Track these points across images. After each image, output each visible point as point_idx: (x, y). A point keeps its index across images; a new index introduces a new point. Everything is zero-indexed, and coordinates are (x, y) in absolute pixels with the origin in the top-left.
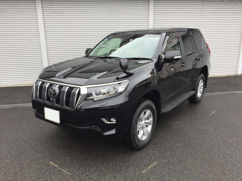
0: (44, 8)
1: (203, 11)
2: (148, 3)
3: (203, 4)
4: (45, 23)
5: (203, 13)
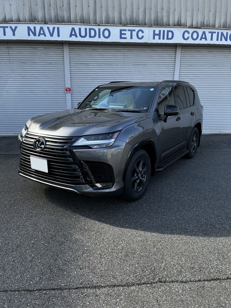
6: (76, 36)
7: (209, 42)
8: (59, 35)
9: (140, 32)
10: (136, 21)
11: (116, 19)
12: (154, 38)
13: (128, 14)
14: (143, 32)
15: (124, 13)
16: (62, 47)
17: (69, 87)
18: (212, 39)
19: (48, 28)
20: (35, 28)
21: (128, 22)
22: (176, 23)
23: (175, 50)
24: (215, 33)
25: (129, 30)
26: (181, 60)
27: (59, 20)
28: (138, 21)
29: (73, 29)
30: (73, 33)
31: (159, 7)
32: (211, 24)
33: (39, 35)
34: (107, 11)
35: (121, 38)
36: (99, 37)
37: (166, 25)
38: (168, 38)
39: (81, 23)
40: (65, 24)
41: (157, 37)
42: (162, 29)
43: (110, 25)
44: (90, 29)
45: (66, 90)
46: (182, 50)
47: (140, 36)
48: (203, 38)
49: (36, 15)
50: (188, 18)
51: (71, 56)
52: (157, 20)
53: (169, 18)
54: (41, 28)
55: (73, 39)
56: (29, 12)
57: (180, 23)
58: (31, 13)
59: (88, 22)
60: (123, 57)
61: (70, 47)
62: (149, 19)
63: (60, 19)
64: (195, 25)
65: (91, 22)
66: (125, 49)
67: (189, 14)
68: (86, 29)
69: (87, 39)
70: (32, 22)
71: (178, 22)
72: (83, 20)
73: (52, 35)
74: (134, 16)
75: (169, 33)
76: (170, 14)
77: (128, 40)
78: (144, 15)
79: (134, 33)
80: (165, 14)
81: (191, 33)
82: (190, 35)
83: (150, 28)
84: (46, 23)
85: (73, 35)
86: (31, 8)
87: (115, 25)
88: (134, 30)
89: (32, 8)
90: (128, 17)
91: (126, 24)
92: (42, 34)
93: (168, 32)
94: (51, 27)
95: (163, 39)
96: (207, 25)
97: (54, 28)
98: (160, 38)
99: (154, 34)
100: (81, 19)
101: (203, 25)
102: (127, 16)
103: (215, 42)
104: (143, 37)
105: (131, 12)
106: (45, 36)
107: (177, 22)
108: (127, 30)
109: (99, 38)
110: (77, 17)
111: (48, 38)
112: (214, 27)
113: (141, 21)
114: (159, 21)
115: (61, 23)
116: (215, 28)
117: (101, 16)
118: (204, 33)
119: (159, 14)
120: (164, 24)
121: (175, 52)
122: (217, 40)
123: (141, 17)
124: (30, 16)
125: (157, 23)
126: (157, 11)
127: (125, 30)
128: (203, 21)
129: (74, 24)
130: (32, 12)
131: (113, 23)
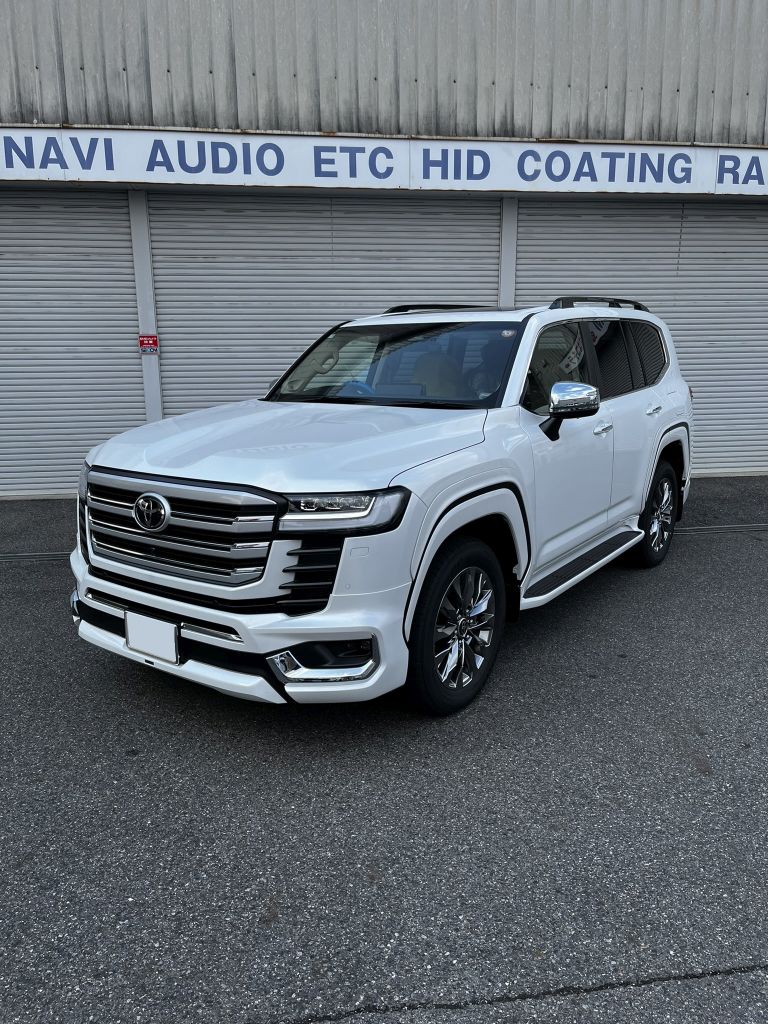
0: (155, 245)
1: (682, 255)
2: (497, 229)
3: (684, 230)
4: (158, 291)
5: (681, 261)
6: (170, 169)
7: (603, 185)
8: (110, 165)
9: (381, 157)
10: (369, 118)
11: (304, 114)
12: (426, 175)
13: (343, 96)
14: (389, 155)
15: (328, 97)
16: (124, 203)
17: (152, 332)
18: (612, 178)
19: (75, 142)
20: (28, 141)
21: (343, 122)
22: (496, 128)
23: (497, 210)
24: (622, 155)
25: (343, 150)
26: (520, 242)
27: (113, 117)
28: (374, 120)
29: (158, 145)
30: (157, 157)
31: (442, 76)
32: (610, 128)
33: (44, 165)
34: (273, 88)
35: (319, 173)
36: (247, 170)
37: (467, 133)
38: (471, 176)
39: (187, 125)
40: (130, 127)
41: (436, 171)
42: (451, 147)
43: (282, 132)
44: (215, 146)
45: (142, 343)
46: (521, 211)
47: (381, 169)
48: (586, 174)
49: (37, 98)
50: (535, 110)
51: (153, 231)
52: (437, 117)
53: (476, 112)
54: (51, 143)
55: (160, 176)
56: (12, 89)
57: (509, 127)
58: (19, 94)
59: (211, 123)
60: (329, 234)
61: (152, 204)
62: (410, 115)
63: (114, 111)
64: (558, 133)
65: (221, 121)
66: (334, 208)
67: (539, 97)
68: (201, 146)
69: (207, 177)
70: (23, 122)
71: (504, 123)
72: (194, 116)
73: (86, 164)
74: (362, 105)
75: (475, 157)
76: (476, 97)
77: (343, 181)
78: (393, 101)
79: (362, 160)
80: (461, 98)
81: (544, 157)
82: (542, 166)
83: (412, 142)
84: (66, 125)
85: (160, 164)
86: (17, 76)
87: (296, 133)
88: (362, 150)
89: (21, 78)
90: (342, 108)
91: (335, 129)
92: (53, 161)
93: (471, 154)
94: (84, 139)
95: (457, 176)
96: (599, 132)
97: (94, 143)
98: (445, 176)
99: (428, 163)
100: (186, 112)
101: (583, 133)
102: (337, 102)
103: (621, 185)
104: (389, 171)
105: (351, 91)
106: (64, 166)
107: (502, 123)
108: (338, 150)
109: (245, 173)
110: (172, 105)
111: (75, 173)
112: (619, 137)
113: (386, 121)
114: (442, 120)
115: (121, 127)
116: (623, 142)
117: (253, 102)
118: (587, 157)
119: (443, 98)
120: (460, 130)
121: (498, 217)
122: (630, 178)
123: (384, 108)
124: (16, 104)
125: (438, 128)
126: (436, 87)
127: (333, 149)
128: (583, 120)
129: (161, 128)
130: (22, 89)
131: (294, 127)
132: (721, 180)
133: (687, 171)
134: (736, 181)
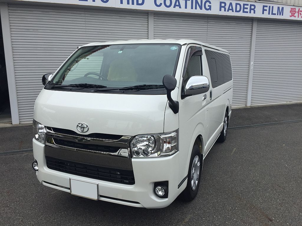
2: (147, 24)
3: (208, 27)
5: (208, 37)
7: (183, 10)
12: (122, 3)
18: (186, 8)
23: (147, 17)
26: (155, 29)
38: (138, 4)
46: (155, 18)
48: (177, 6)
61: (10, 8)
66: (86, 13)
77: (90, 3)
82: (162, 2)
95: (133, 4)
98: (128, 3)
103: (189, 10)
121: (147, 19)
122: (192, 8)
132: (220, 10)
133: (210, 6)
134: (225, 11)
